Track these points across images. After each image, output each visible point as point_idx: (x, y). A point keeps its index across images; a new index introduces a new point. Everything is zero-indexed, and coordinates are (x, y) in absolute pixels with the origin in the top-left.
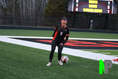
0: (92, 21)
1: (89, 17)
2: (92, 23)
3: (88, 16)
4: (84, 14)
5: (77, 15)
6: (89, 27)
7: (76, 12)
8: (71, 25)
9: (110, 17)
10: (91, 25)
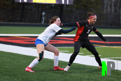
0: (44, 13)
1: (40, 9)
2: (44, 16)
3: (39, 7)
4: (34, 5)
5: (26, 7)
6: (41, 20)
7: (25, 3)
8: (19, 19)
9: (65, 8)
10: (43, 18)
